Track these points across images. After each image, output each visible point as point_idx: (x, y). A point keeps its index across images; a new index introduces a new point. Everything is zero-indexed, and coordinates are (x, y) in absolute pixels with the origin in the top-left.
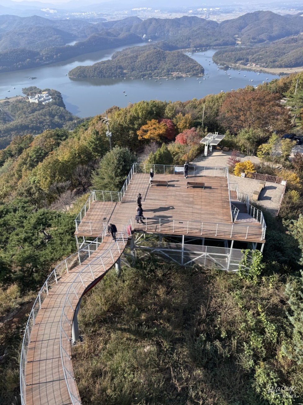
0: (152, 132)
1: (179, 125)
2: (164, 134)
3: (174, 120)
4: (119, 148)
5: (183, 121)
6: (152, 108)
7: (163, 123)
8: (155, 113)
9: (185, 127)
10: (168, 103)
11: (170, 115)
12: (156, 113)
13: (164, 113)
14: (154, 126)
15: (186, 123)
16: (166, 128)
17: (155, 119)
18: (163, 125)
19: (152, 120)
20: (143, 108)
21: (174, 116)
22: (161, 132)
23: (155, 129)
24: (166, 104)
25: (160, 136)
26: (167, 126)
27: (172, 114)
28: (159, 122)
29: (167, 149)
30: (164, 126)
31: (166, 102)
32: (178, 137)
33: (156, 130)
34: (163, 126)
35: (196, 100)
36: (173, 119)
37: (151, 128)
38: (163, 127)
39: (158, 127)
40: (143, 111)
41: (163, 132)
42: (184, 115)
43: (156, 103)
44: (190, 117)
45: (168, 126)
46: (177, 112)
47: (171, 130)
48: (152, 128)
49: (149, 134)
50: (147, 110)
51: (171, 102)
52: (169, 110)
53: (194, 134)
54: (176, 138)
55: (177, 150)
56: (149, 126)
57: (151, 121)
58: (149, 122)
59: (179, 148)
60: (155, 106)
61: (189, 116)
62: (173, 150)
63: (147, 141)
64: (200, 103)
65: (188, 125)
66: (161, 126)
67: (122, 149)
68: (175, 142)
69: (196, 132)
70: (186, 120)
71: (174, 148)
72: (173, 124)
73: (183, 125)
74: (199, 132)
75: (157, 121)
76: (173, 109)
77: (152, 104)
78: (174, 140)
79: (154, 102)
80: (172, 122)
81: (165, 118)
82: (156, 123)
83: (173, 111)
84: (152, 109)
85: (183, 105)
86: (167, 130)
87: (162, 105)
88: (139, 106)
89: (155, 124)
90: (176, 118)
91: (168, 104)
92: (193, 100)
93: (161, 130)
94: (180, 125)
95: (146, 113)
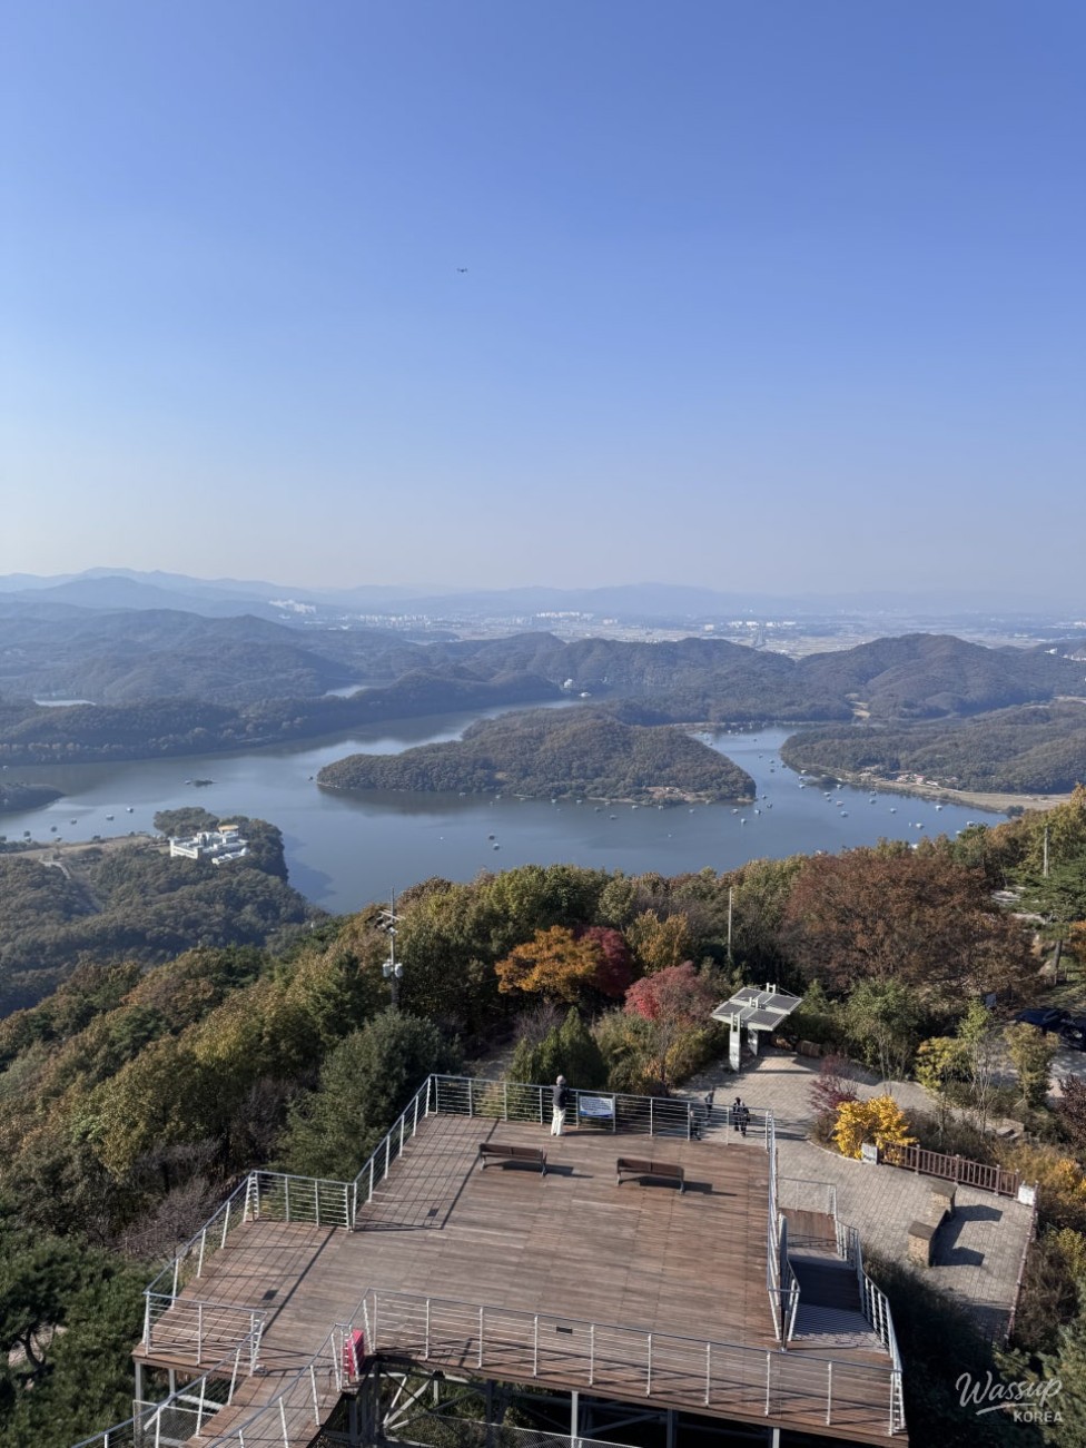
0: (548, 968)
1: (647, 949)
2: (591, 977)
3: (630, 934)
4: (399, 1016)
5: (659, 938)
6: (554, 889)
7: (588, 940)
8: (565, 904)
9: (666, 960)
10: (613, 875)
11: (614, 914)
12: (568, 908)
13: (598, 909)
14: (558, 948)
15: (668, 944)
16: (598, 956)
17: (561, 924)
18: (590, 946)
19: (553, 928)
20: (524, 886)
21: (628, 919)
22: (580, 971)
23: (559, 958)
24: (607, 879)
25: (582, 987)
26: (602, 950)
27: (623, 911)
28: (576, 937)
29: (584, 1032)
30: (592, 949)
31: (607, 873)
32: (636, 992)
33: (563, 961)
34: (587, 949)
35: (710, 872)
36: (625, 930)
37: (546, 954)
38: (589, 954)
39: (573, 954)
40: (522, 896)
41: (587, 970)
42: (662, 917)
43: (569, 875)
44: (683, 928)
45: (607, 951)
46: (638, 907)
47: (617, 964)
48: (550, 954)
49: (535, 974)
50: (537, 896)
51: (622, 876)
52: (612, 900)
53: (690, 985)
54: (627, 993)
55: (628, 1037)
56: (541, 949)
57: (548, 930)
58: (542, 933)
59: (636, 1032)
60: (567, 884)
61: (678, 922)
62: (613, 1037)
63: (527, 1002)
64: (727, 885)
65: (675, 954)
66: (582, 949)
67: (408, 1022)
68: (625, 1010)
69: (698, 979)
70: (671, 935)
71: (618, 1030)
72: (626, 944)
73: (661, 952)
74: (711, 978)
75: (569, 932)
76: (627, 896)
77: (556, 877)
78: (622, 1001)
79: (564, 870)
80: (622, 940)
81: (600, 925)
82: (565, 938)
83: (627, 904)
84: (555, 893)
85: (660, 886)
86: (602, 965)
87: (591, 880)
88: (511, 880)
89: (562, 942)
90: (636, 926)
91: (613, 879)
92: (701, 873)
93: (579, 965)
94: (651, 949)
95: (531, 903)
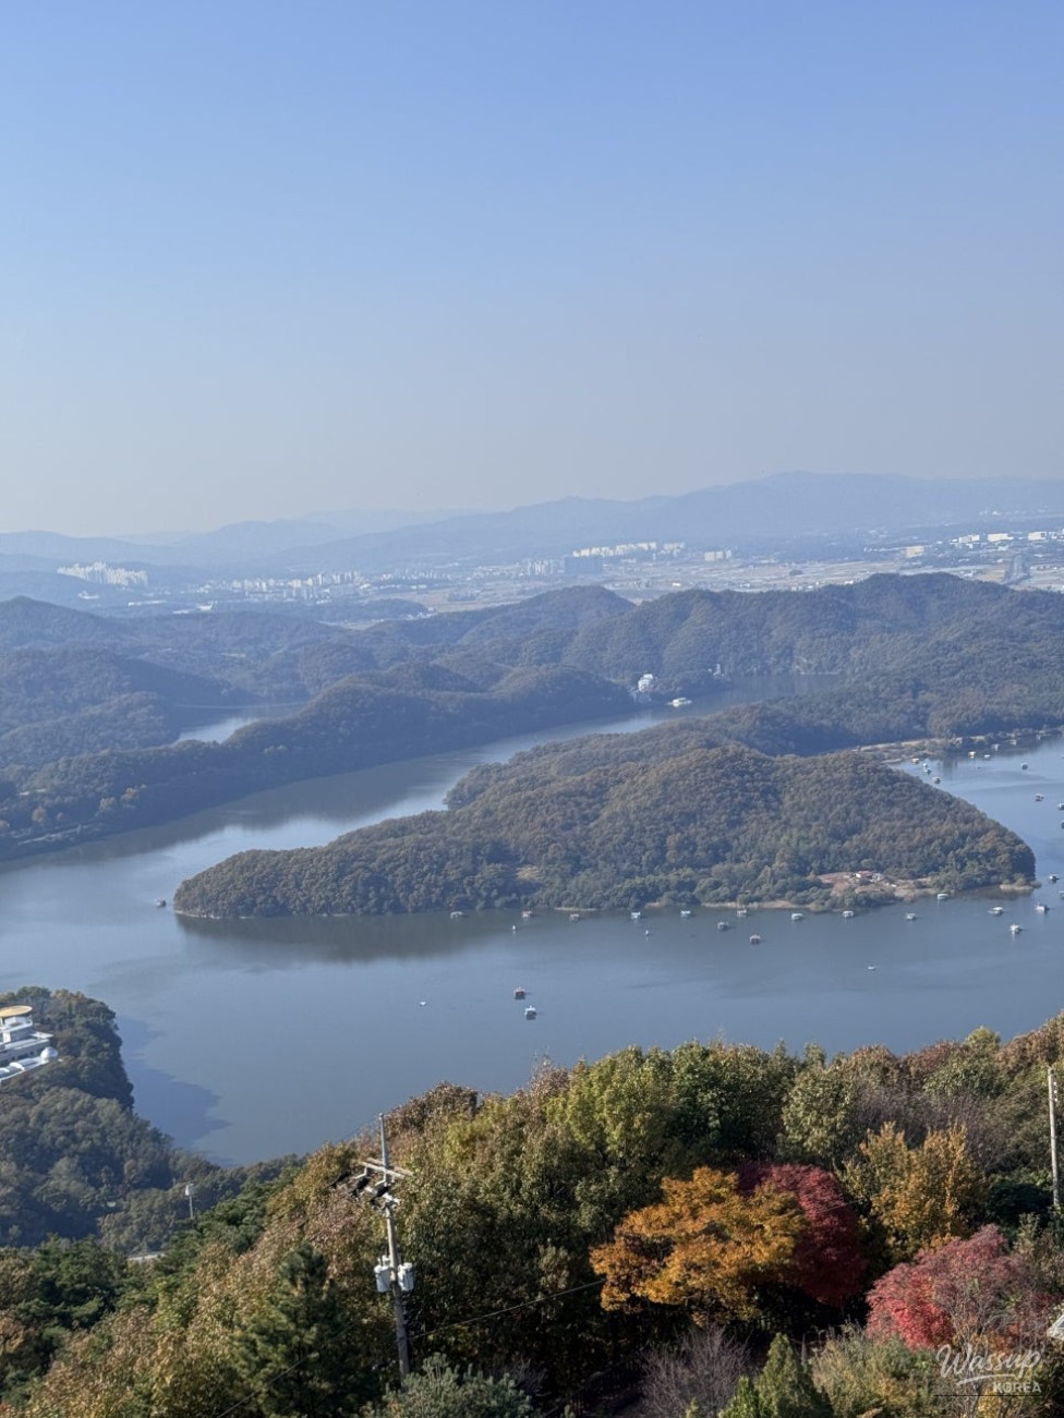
0: (699, 1254)
1: (891, 1204)
2: (783, 1267)
3: (852, 1175)
4: (450, 1376)
5: (914, 1181)
6: (691, 1094)
7: (770, 1193)
8: (714, 1123)
9: (932, 1224)
10: (802, 1059)
11: (816, 1137)
12: (721, 1129)
13: (780, 1127)
14: (711, 1214)
15: (934, 1190)
16: (796, 1226)
17: (714, 1165)
18: (777, 1205)
19: (697, 1173)
20: (632, 1094)
21: (845, 1145)
22: (762, 1256)
23: (716, 1231)
24: (791, 1069)
25: (762, 1289)
26: (802, 1211)
27: (833, 1130)
28: (746, 1188)
29: (804, 1381)
30: (782, 1212)
31: (790, 1054)
32: (889, 1295)
33: (725, 1239)
34: (773, 1212)
35: (988, 1039)
36: (842, 1168)
37: (690, 1226)
38: (776, 1220)
39: (743, 1223)
40: (629, 1113)
41: (777, 1254)
42: (916, 1139)
43: (716, 1064)
44: (959, 1157)
45: (812, 1214)
46: (863, 1121)
47: (837, 1240)
48: (699, 1226)
49: (674, 1269)
50: (659, 1110)
51: (822, 1058)
52: (808, 1109)
53: (998, 1273)
54: (871, 1298)
55: (883, 1387)
56: (679, 1216)
57: (688, 1177)
58: (678, 1185)
59: (899, 1376)
60: (714, 1082)
61: (949, 1144)
62: (853, 1388)
63: (668, 1323)
64: (1025, 1063)
65: (950, 1210)
66: (762, 1211)
67: (470, 1388)
68: (870, 1329)
69: (1014, 1261)
70: (936, 1170)
71: (860, 1374)
72: (847, 1197)
73: (920, 1208)
74: (1036, 1255)
75: (732, 1178)
76: (838, 1099)
77: (690, 1070)
78: (861, 1314)
79: (705, 1054)
80: (838, 1187)
81: (787, 1160)
82: (723, 1191)
83: (840, 1116)
84: (693, 1103)
85: (902, 1074)
86: (803, 1241)
87: (761, 1071)
88: (605, 1081)
89: (719, 1199)
90: (864, 1159)
91: (804, 1066)
92: (969, 1041)
93: (759, 1244)
94: (898, 1204)
95: (649, 1125)
